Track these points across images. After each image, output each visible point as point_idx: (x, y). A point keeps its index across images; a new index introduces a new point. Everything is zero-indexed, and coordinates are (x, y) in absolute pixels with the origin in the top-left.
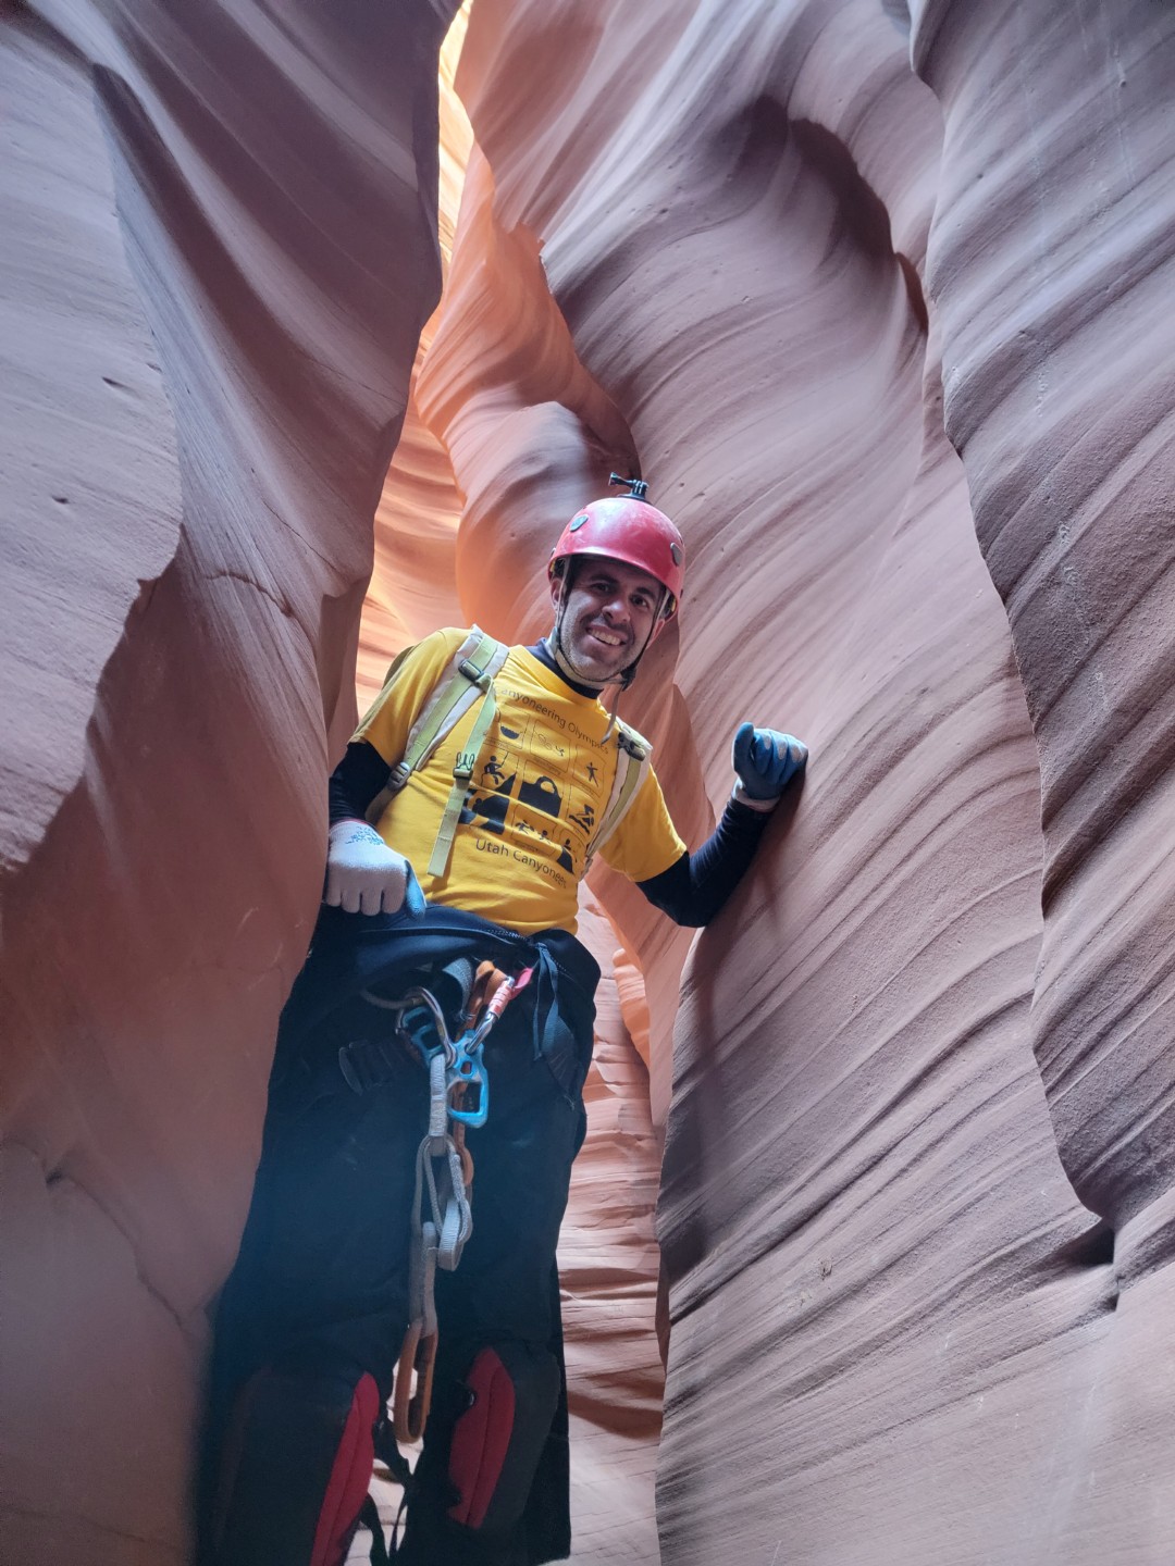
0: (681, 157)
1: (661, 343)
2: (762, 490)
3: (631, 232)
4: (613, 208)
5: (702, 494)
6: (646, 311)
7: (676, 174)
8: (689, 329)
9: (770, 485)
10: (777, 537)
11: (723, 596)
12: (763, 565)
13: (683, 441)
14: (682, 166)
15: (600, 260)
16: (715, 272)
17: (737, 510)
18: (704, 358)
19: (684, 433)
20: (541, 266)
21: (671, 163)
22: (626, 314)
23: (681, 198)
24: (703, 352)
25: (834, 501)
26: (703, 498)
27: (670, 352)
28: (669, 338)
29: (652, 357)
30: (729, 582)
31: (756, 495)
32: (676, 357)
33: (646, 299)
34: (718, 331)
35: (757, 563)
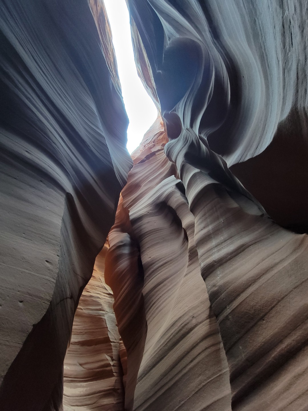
0: (151, 206)
1: (146, 231)
2: (160, 259)
3: (143, 214)
4: (141, 210)
5: (150, 257)
6: (144, 226)
7: (151, 208)
8: (150, 230)
9: (162, 258)
10: (163, 268)
11: (152, 277)
12: (160, 273)
13: (148, 247)
14: (152, 207)
15: (138, 217)
16: (155, 223)
17: (156, 262)
18: (152, 235)
19: (148, 246)
20: (129, 216)
21: (150, 206)
22: (141, 226)
23: (151, 211)
24: (152, 234)
25: (172, 264)
26: (150, 258)
27: (147, 233)
28: (147, 231)
29: (144, 233)
30: (154, 275)
31: (159, 260)
32: (148, 234)
33: (144, 224)
34: (155, 231)
35: (159, 272)
